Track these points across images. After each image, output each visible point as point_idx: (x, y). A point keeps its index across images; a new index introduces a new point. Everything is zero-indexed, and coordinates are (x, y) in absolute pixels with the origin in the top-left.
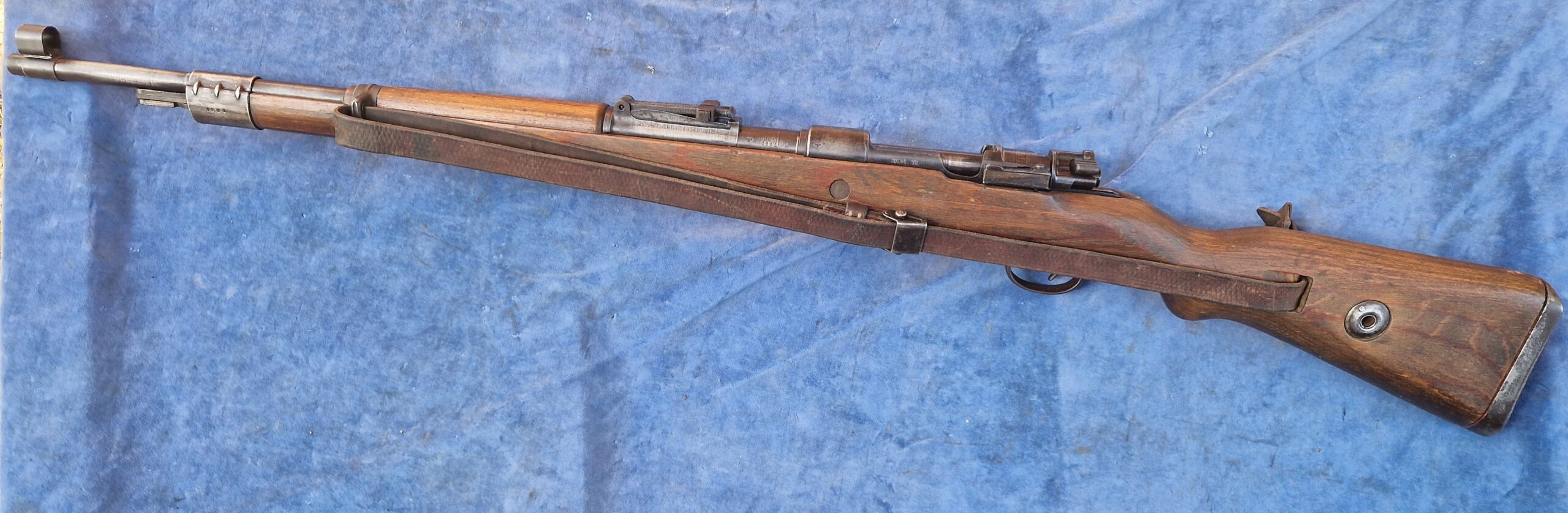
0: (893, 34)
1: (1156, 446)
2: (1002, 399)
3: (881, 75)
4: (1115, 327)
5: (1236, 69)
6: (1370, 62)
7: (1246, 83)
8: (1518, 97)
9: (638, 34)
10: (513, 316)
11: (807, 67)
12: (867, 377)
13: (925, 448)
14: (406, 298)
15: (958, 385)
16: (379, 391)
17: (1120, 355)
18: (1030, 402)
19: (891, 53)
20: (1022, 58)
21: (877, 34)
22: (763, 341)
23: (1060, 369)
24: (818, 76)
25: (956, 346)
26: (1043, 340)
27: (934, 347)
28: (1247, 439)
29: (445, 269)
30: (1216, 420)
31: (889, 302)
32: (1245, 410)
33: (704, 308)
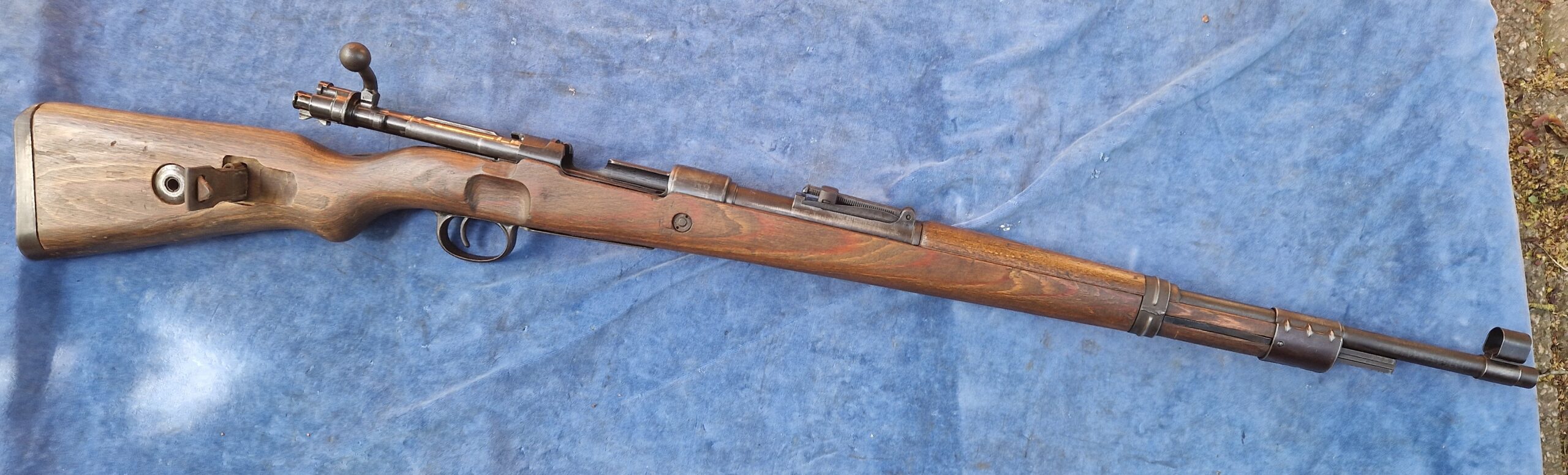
0: (806, 61)
1: (1055, 464)
2: (906, 414)
3: (793, 99)
4: (1014, 343)
5: (1136, 98)
6: (1265, 93)
7: (1143, 110)
8: (1409, 128)
9: (561, 59)
10: (424, 326)
11: (723, 91)
12: (775, 390)
13: (831, 462)
14: (322, 305)
15: (864, 400)
16: (286, 394)
17: (1019, 371)
18: (932, 417)
19: (804, 79)
20: (928, 85)
21: (791, 61)
22: (672, 351)
23: (960, 385)
24: (734, 99)
25: (863, 361)
26: (944, 355)
27: (842, 361)
28: (1144, 460)
29: (362, 277)
30: (1112, 439)
31: (797, 315)
32: (1141, 430)
33: (614, 317)
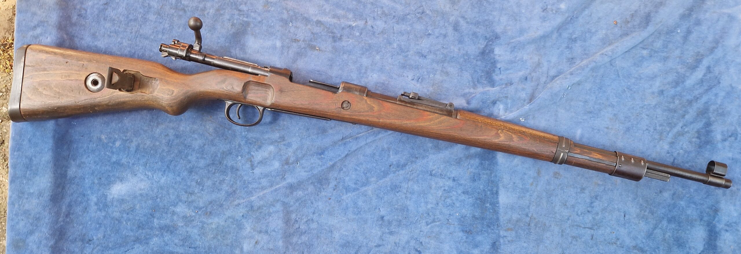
0: (428, 37)
1: (541, 229)
2: (473, 205)
3: (423, 56)
4: (525, 174)
5: (582, 59)
6: (641, 58)
7: (587, 66)
8: (706, 77)
9: (312, 33)
10: (251, 161)
11: (389, 51)
12: (412, 193)
13: (438, 226)
14: (200, 150)
15: (454, 198)
16: (186, 192)
17: (527, 187)
18: (486, 206)
19: (428, 46)
20: (487, 51)
21: (421, 37)
22: (365, 174)
23: (500, 192)
24: (394, 55)
25: (454, 180)
26: (492, 179)
27: (444, 180)
28: (580, 227)
29: (220, 137)
30: (566, 218)
31: (423, 158)
32: (579, 213)
33: (340, 158)
